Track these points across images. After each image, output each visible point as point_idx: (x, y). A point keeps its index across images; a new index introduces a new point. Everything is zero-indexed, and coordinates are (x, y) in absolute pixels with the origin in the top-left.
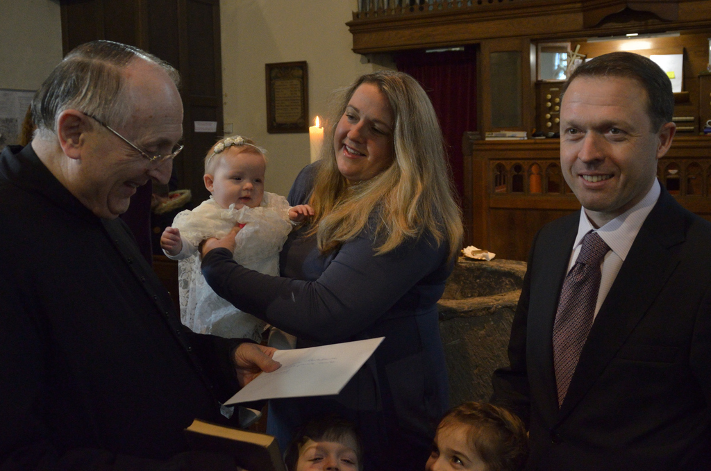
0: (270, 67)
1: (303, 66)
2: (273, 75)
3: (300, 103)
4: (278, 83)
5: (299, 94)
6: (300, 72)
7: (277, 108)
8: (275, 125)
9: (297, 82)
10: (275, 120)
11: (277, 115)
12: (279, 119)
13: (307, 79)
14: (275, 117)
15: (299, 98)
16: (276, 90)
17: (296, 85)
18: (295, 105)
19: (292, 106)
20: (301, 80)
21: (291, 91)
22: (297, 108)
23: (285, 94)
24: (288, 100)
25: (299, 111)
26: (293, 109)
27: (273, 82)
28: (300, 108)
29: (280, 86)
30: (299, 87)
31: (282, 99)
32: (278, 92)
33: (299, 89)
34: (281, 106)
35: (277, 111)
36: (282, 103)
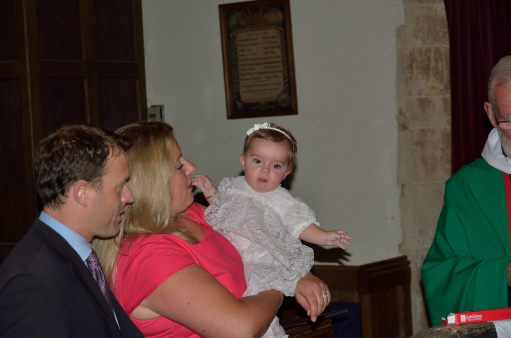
0: (225, 10)
2: (233, 22)
3: (281, 68)
4: (241, 36)
5: (278, 52)
6: (280, 16)
7: (241, 77)
8: (239, 105)
9: (273, 32)
10: (239, 98)
11: (242, 89)
12: (246, 97)
13: (290, 26)
14: (239, 93)
15: (280, 60)
16: (239, 48)
17: (273, 37)
18: (273, 72)
19: (266, 72)
20: (282, 29)
21: (266, 48)
22: (277, 77)
23: (254, 54)
24: (261, 64)
25: (281, 79)
26: (270, 77)
27: (231, 35)
28: (281, 75)
29: (245, 40)
30: (278, 40)
31: (250, 62)
32: (244, 50)
33: (279, 44)
34: (248, 74)
35: (242, 83)
36: (250, 69)
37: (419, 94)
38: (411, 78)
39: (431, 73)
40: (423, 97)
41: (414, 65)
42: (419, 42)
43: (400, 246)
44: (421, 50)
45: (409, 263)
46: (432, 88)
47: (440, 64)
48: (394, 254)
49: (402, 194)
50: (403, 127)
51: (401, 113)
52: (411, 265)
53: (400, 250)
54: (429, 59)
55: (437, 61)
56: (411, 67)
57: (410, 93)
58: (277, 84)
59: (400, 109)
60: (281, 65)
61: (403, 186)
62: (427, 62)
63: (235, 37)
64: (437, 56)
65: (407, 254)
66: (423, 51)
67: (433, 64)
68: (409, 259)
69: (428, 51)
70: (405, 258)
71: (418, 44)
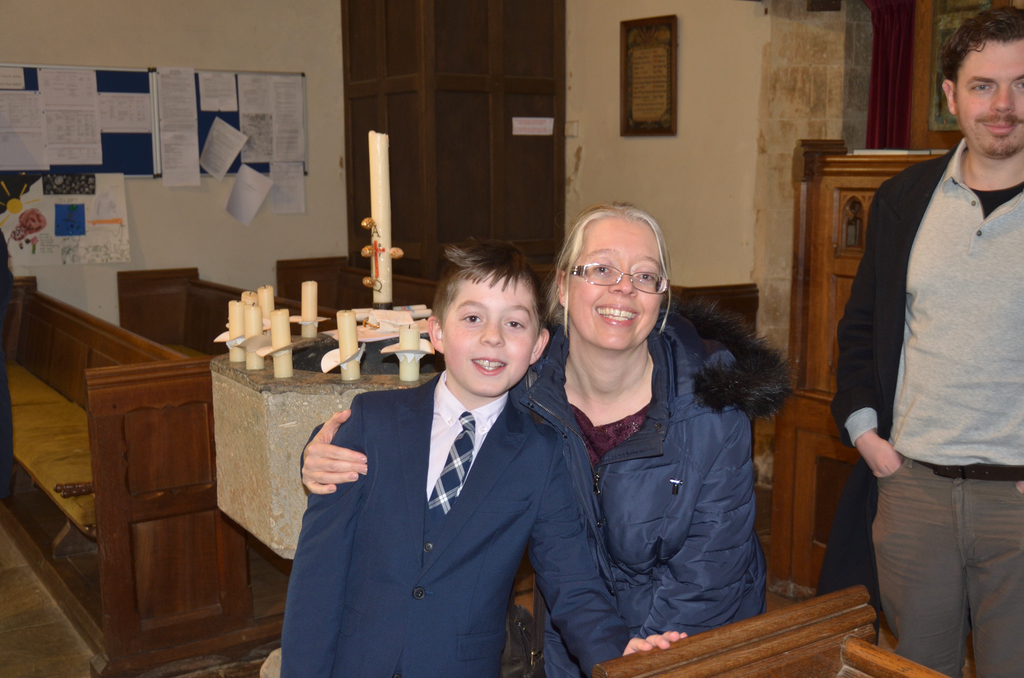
0: (627, 27)
1: (670, 23)
2: (631, 39)
3: (665, 88)
4: (637, 53)
5: (665, 71)
7: (634, 95)
8: (631, 123)
9: (662, 51)
10: (631, 116)
11: (634, 108)
12: (638, 115)
13: (677, 46)
14: (631, 111)
15: (665, 79)
16: (634, 66)
17: (661, 56)
18: (659, 91)
19: (654, 92)
20: (668, 47)
21: (655, 67)
22: (661, 96)
23: (646, 72)
24: (650, 82)
25: (664, 100)
26: (655, 97)
27: (630, 52)
28: (665, 95)
29: (640, 58)
30: (665, 59)
31: (643, 80)
32: (637, 68)
33: (665, 63)
34: (640, 92)
35: (635, 101)
36: (642, 87)
37: (782, 116)
38: (773, 99)
39: (797, 95)
40: (785, 119)
41: (778, 86)
42: (786, 60)
43: (752, 273)
44: (787, 70)
45: (757, 291)
46: (797, 110)
47: (807, 85)
48: (746, 280)
49: (757, 220)
50: (762, 151)
51: (761, 136)
52: (760, 294)
53: (751, 277)
54: (795, 80)
55: (804, 81)
56: (774, 87)
57: (771, 115)
58: (662, 104)
59: (761, 132)
60: (665, 85)
61: (758, 211)
62: (792, 83)
63: (632, 54)
64: (805, 77)
65: (757, 283)
66: (789, 70)
67: (799, 84)
68: (759, 287)
69: (795, 71)
70: (754, 285)
71: (784, 63)
